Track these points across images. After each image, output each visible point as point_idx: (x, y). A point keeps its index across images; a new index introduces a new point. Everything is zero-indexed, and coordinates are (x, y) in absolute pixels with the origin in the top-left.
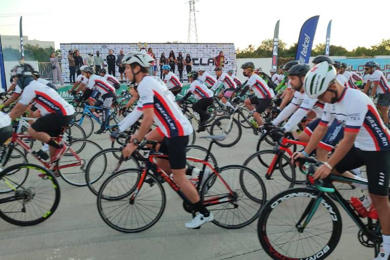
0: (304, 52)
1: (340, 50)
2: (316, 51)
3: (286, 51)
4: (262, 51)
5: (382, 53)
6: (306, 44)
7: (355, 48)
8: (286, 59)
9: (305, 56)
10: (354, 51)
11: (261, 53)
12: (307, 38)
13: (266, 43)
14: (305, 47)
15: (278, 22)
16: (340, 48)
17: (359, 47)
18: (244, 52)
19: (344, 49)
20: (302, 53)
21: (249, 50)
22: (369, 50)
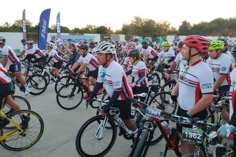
0: (44, 30)
1: (65, 29)
2: (52, 29)
3: (33, 27)
4: (16, 27)
5: (87, 32)
6: (45, 25)
7: (74, 28)
8: (33, 33)
9: (45, 33)
10: (73, 29)
11: (15, 28)
12: (45, 22)
13: (18, 22)
14: (44, 27)
15: (24, 10)
16: (65, 28)
17: (76, 28)
18: (3, 27)
19: (68, 28)
20: (43, 31)
21: (6, 26)
22: (81, 30)
